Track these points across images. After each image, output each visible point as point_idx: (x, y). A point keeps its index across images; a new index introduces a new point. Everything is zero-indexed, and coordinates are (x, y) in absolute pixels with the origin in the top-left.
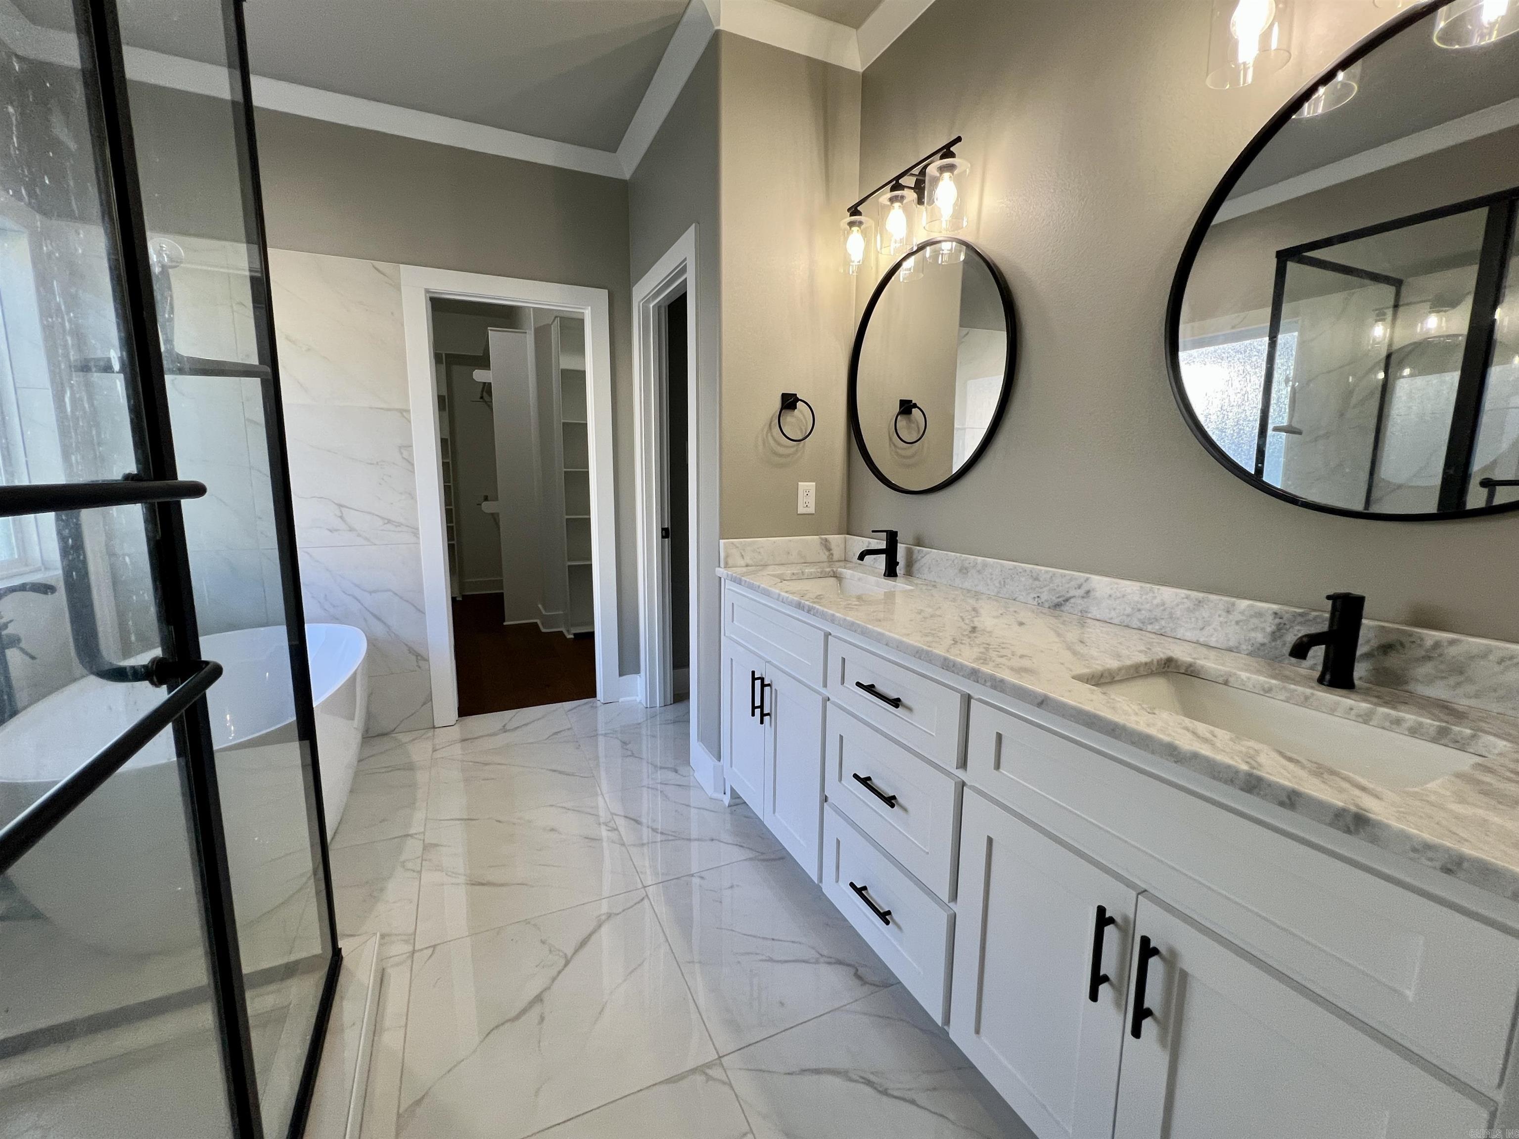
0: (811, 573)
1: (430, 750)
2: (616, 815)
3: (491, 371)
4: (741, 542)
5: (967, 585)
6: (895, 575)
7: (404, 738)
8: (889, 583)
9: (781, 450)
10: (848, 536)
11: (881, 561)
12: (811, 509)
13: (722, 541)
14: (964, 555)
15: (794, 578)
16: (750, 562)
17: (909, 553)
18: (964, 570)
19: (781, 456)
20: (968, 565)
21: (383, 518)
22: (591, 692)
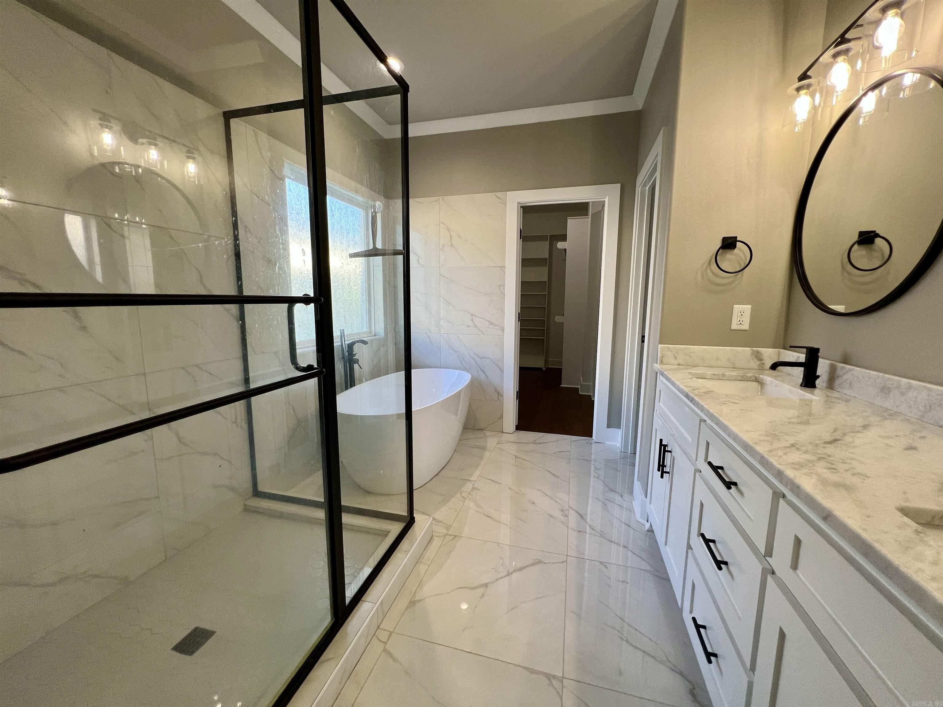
0: (732, 376)
1: (496, 443)
2: (571, 508)
3: (567, 242)
4: (675, 347)
5: (887, 404)
6: (813, 386)
7: (488, 433)
8: (806, 394)
9: (718, 281)
10: (782, 350)
11: (799, 372)
12: (746, 326)
13: (660, 345)
14: (887, 376)
15: (714, 377)
16: (681, 362)
17: (833, 371)
18: (885, 390)
19: (718, 285)
20: (890, 386)
21: (489, 322)
22: (589, 434)
